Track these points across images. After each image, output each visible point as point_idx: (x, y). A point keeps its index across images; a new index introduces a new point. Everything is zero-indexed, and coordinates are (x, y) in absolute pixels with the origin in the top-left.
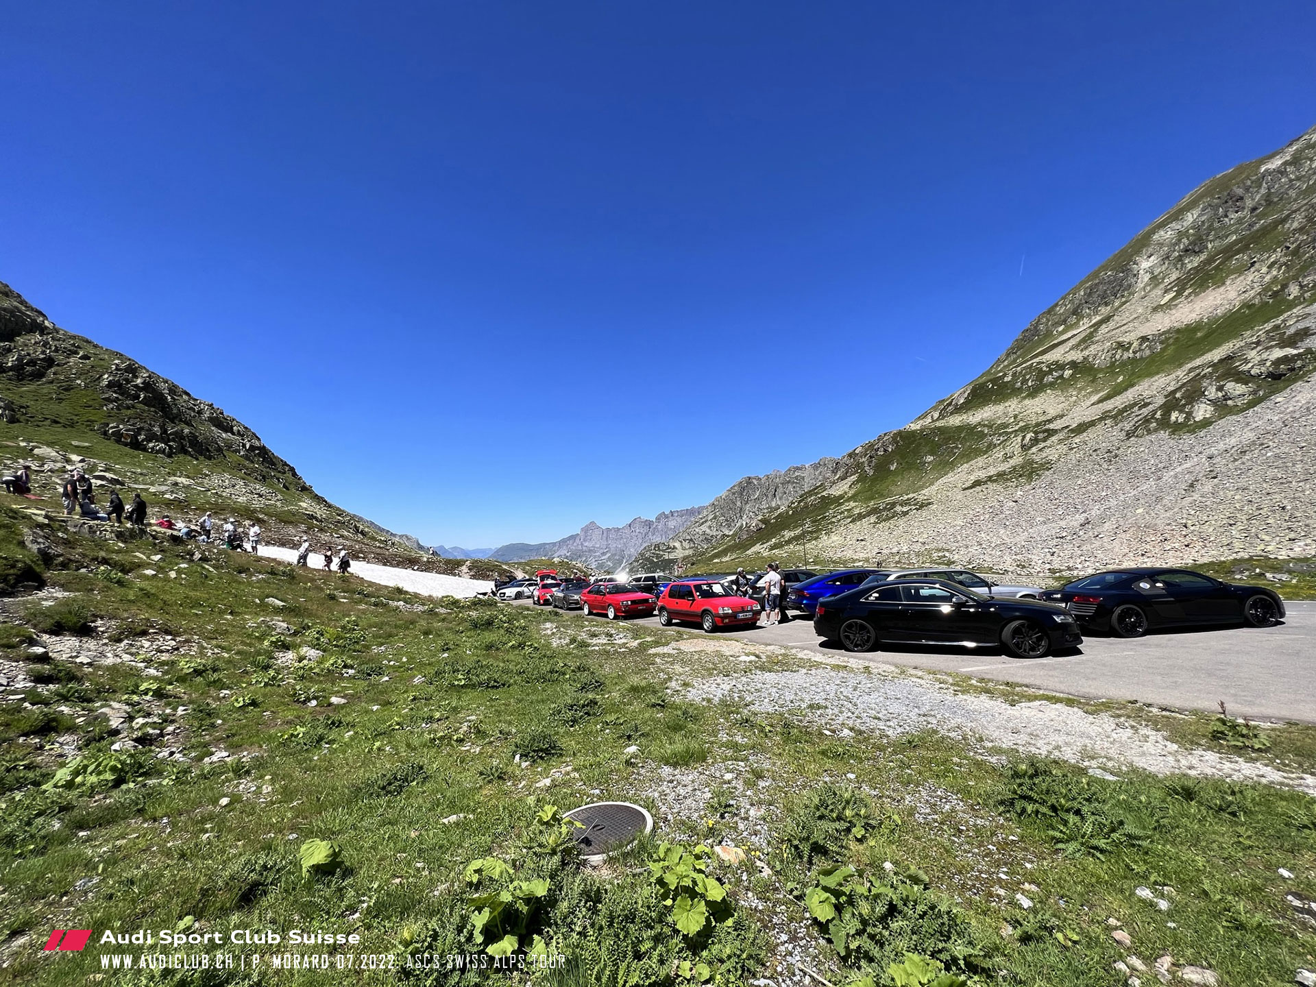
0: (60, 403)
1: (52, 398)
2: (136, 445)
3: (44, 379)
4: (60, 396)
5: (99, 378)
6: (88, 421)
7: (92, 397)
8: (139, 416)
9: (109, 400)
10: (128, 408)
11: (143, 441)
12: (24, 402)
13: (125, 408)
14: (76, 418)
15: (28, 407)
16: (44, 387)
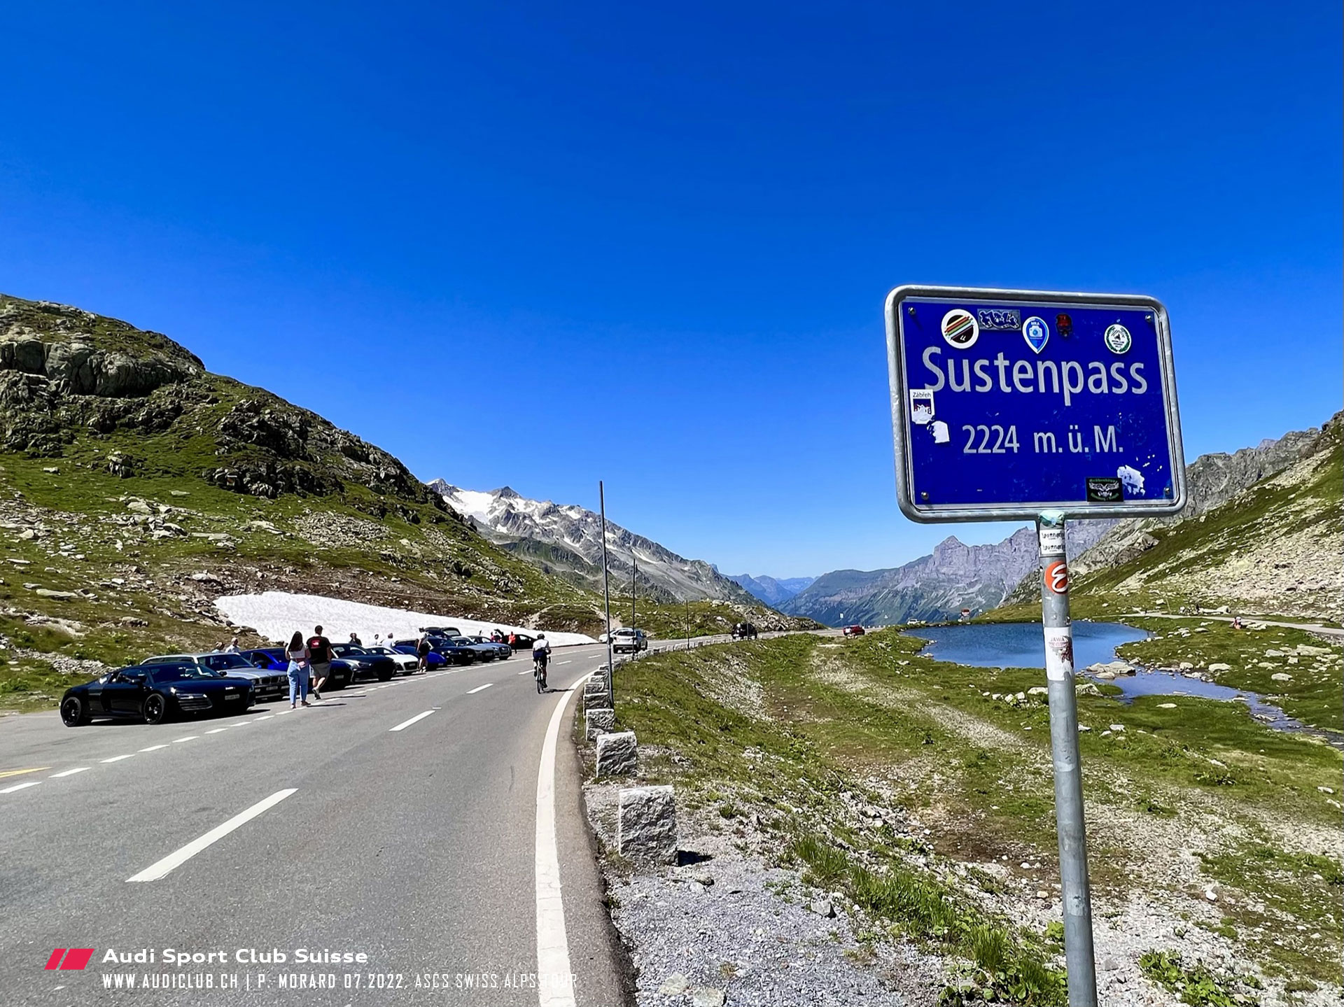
0: (177, 452)
1: (171, 449)
2: (241, 488)
3: (169, 430)
4: (179, 446)
5: (217, 422)
6: (197, 468)
7: (207, 443)
8: (248, 458)
9: (221, 444)
10: (239, 449)
11: (248, 482)
12: (142, 455)
13: (236, 451)
14: (187, 466)
15: (146, 459)
16: (168, 438)
